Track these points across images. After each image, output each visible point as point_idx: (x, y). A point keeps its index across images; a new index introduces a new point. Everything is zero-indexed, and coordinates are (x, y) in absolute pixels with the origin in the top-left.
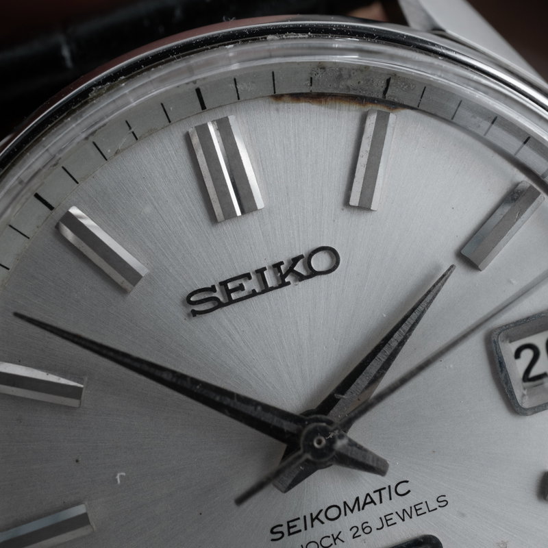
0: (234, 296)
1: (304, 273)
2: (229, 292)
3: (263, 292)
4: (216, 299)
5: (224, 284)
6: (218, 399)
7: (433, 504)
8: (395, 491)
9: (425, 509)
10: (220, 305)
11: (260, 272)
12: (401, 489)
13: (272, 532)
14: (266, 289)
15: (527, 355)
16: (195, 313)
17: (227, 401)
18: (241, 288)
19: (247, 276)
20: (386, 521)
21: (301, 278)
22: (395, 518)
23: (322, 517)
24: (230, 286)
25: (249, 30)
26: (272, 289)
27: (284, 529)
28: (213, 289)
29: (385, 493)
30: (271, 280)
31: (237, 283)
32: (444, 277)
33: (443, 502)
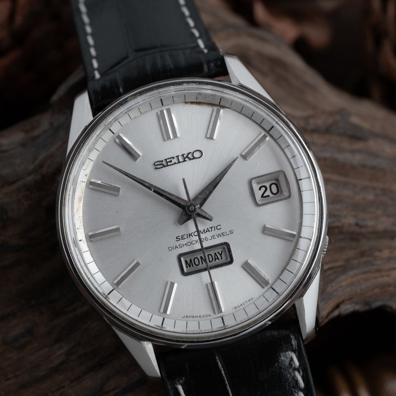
0: (169, 164)
1: (192, 158)
2: (167, 162)
3: (178, 163)
4: (163, 164)
5: (166, 160)
6: (162, 193)
7: (228, 233)
8: (216, 228)
9: (225, 234)
10: (164, 166)
11: (178, 157)
12: (218, 228)
13: (176, 238)
14: (179, 162)
15: (263, 189)
16: (156, 168)
17: (165, 194)
18: (171, 161)
19: (173, 158)
20: (213, 237)
21: (190, 159)
22: (216, 237)
23: (193, 234)
24: (168, 161)
25: (178, 82)
26: (181, 162)
27: (180, 238)
28: (162, 161)
29: (213, 229)
30: (181, 159)
31: (170, 160)
32: (234, 161)
33: (231, 232)
